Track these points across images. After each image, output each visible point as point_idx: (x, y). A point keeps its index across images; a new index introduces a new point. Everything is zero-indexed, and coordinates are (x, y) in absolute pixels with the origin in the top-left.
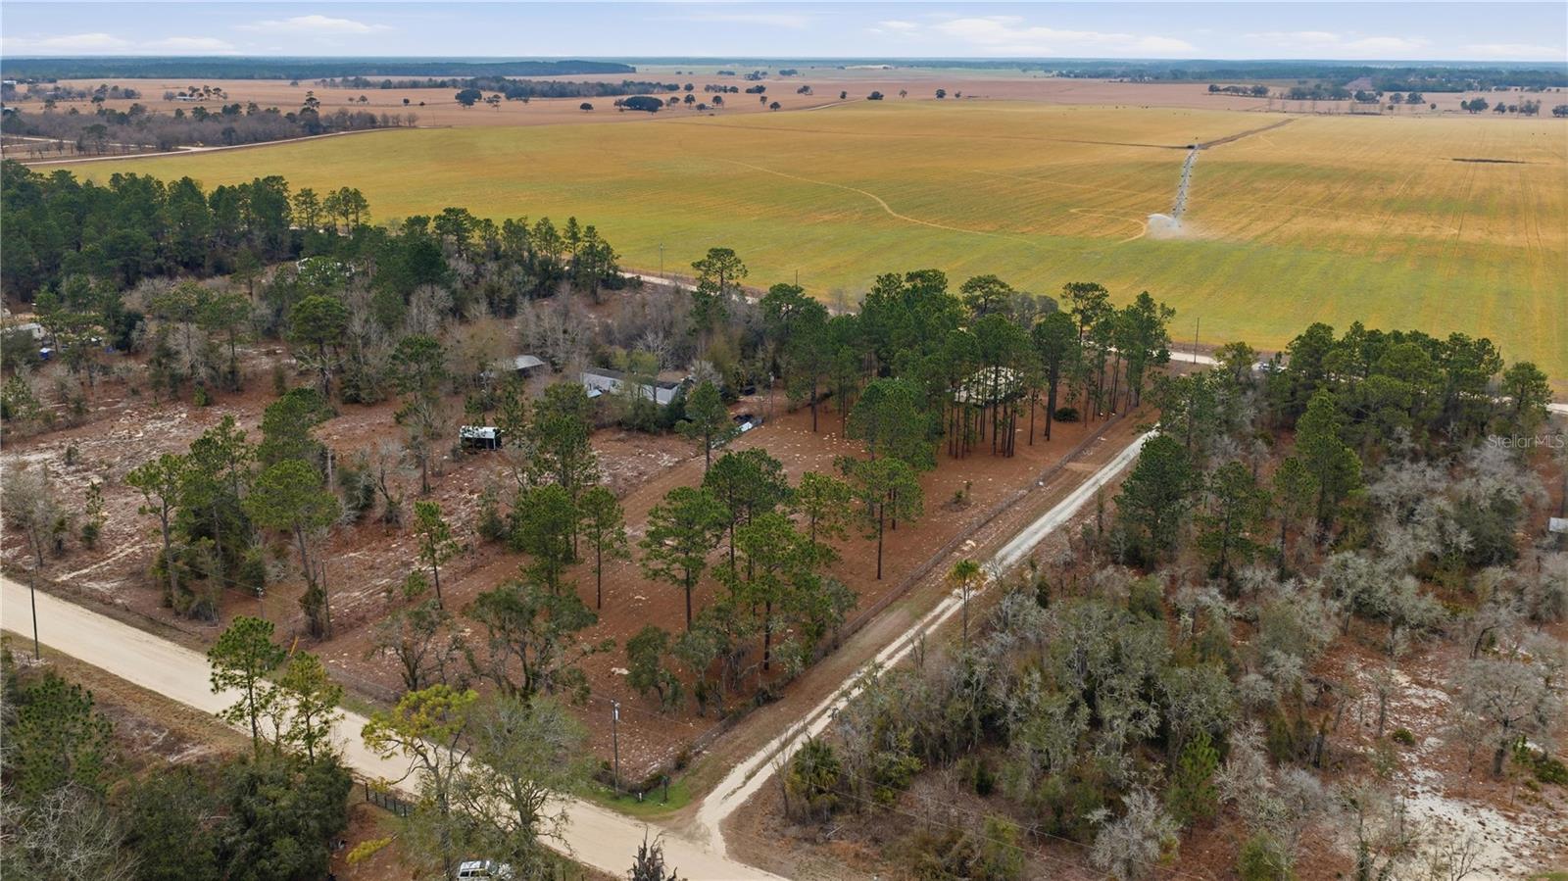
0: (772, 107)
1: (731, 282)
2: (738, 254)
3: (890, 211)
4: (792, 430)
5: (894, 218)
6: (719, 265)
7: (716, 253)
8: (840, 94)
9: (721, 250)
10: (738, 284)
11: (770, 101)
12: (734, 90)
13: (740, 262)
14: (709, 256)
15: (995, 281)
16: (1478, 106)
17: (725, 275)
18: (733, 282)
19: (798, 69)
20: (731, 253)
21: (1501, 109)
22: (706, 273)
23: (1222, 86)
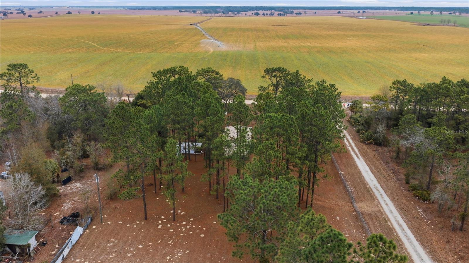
0: (29, 16)
1: (28, 86)
2: (30, 67)
3: (99, 47)
4: (125, 223)
5: (102, 49)
6: (17, 74)
7: (14, 67)
8: (55, 13)
9: (17, 65)
10: (34, 87)
11: (27, 15)
12: (11, 13)
13: (33, 72)
14: (8, 70)
15: (213, 71)
16: (257, 14)
17: (23, 81)
18: (30, 86)
19: (36, 8)
20: (25, 66)
21: (264, 14)
22: (8, 81)
23: (183, 11)
